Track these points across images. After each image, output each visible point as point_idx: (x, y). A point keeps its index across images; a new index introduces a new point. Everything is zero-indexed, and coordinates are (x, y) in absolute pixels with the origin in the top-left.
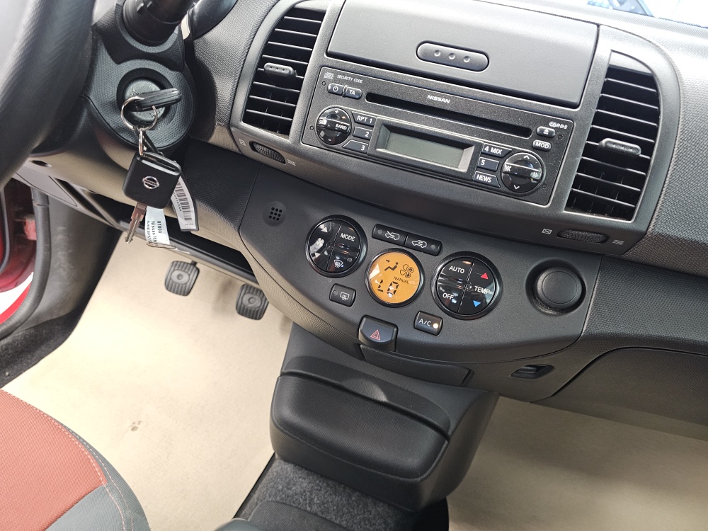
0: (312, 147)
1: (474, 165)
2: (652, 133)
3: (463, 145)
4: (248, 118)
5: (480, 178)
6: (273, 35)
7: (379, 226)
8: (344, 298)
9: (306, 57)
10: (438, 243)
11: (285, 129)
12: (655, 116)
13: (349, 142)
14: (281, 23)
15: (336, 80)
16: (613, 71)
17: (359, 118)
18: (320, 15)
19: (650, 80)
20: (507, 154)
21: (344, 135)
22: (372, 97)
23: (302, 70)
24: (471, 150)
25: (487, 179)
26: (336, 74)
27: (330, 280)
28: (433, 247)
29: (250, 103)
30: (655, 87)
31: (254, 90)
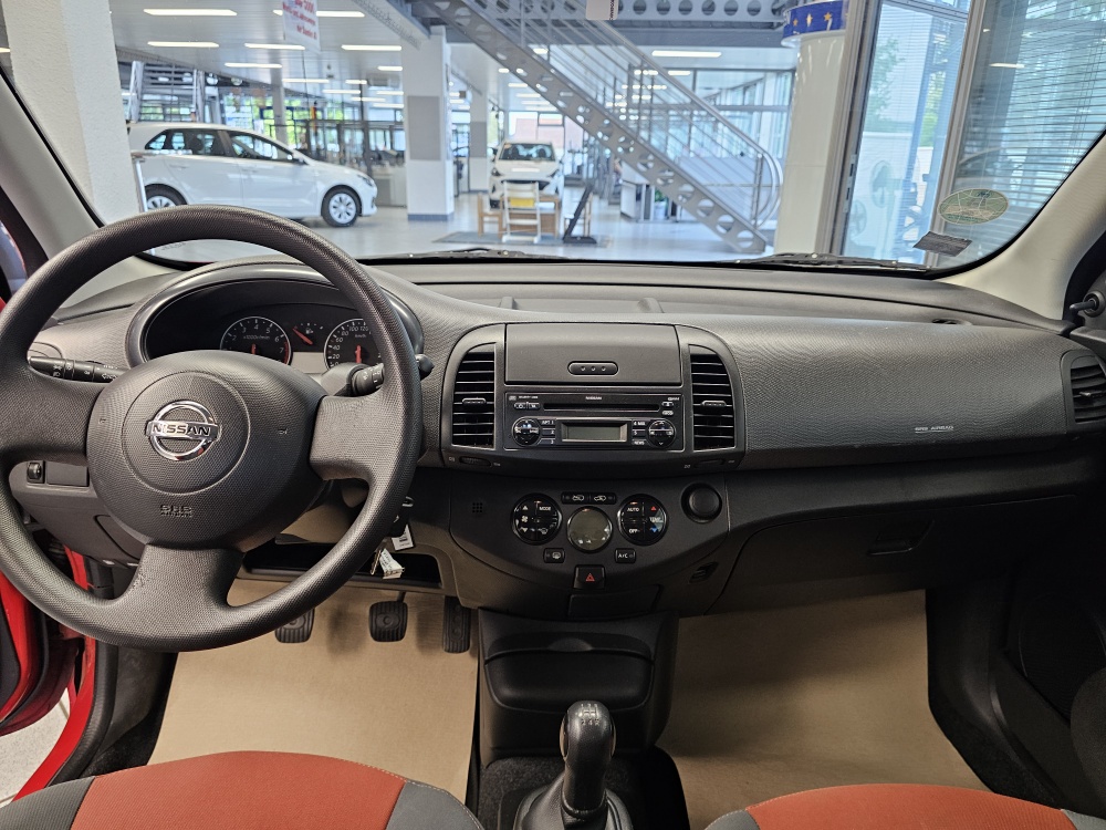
0: (511, 450)
1: (630, 435)
2: (728, 390)
3: (619, 424)
4: (456, 440)
5: (636, 443)
6: (458, 377)
7: (566, 494)
8: (557, 557)
9: (491, 387)
10: (613, 495)
11: (489, 441)
12: (726, 379)
13: (541, 441)
14: (462, 366)
15: (518, 400)
16: (695, 357)
17: (545, 423)
18: (490, 356)
19: (716, 358)
20: (648, 424)
21: (535, 437)
22: (547, 406)
23: (490, 397)
24: (625, 427)
25: (642, 443)
26: (517, 396)
27: (541, 547)
28: (610, 498)
29: (455, 429)
30: (721, 362)
31: (455, 419)
